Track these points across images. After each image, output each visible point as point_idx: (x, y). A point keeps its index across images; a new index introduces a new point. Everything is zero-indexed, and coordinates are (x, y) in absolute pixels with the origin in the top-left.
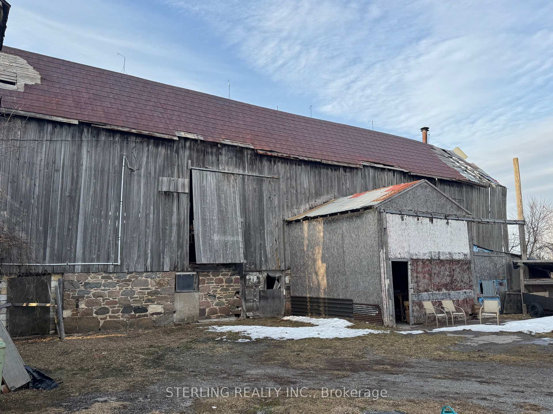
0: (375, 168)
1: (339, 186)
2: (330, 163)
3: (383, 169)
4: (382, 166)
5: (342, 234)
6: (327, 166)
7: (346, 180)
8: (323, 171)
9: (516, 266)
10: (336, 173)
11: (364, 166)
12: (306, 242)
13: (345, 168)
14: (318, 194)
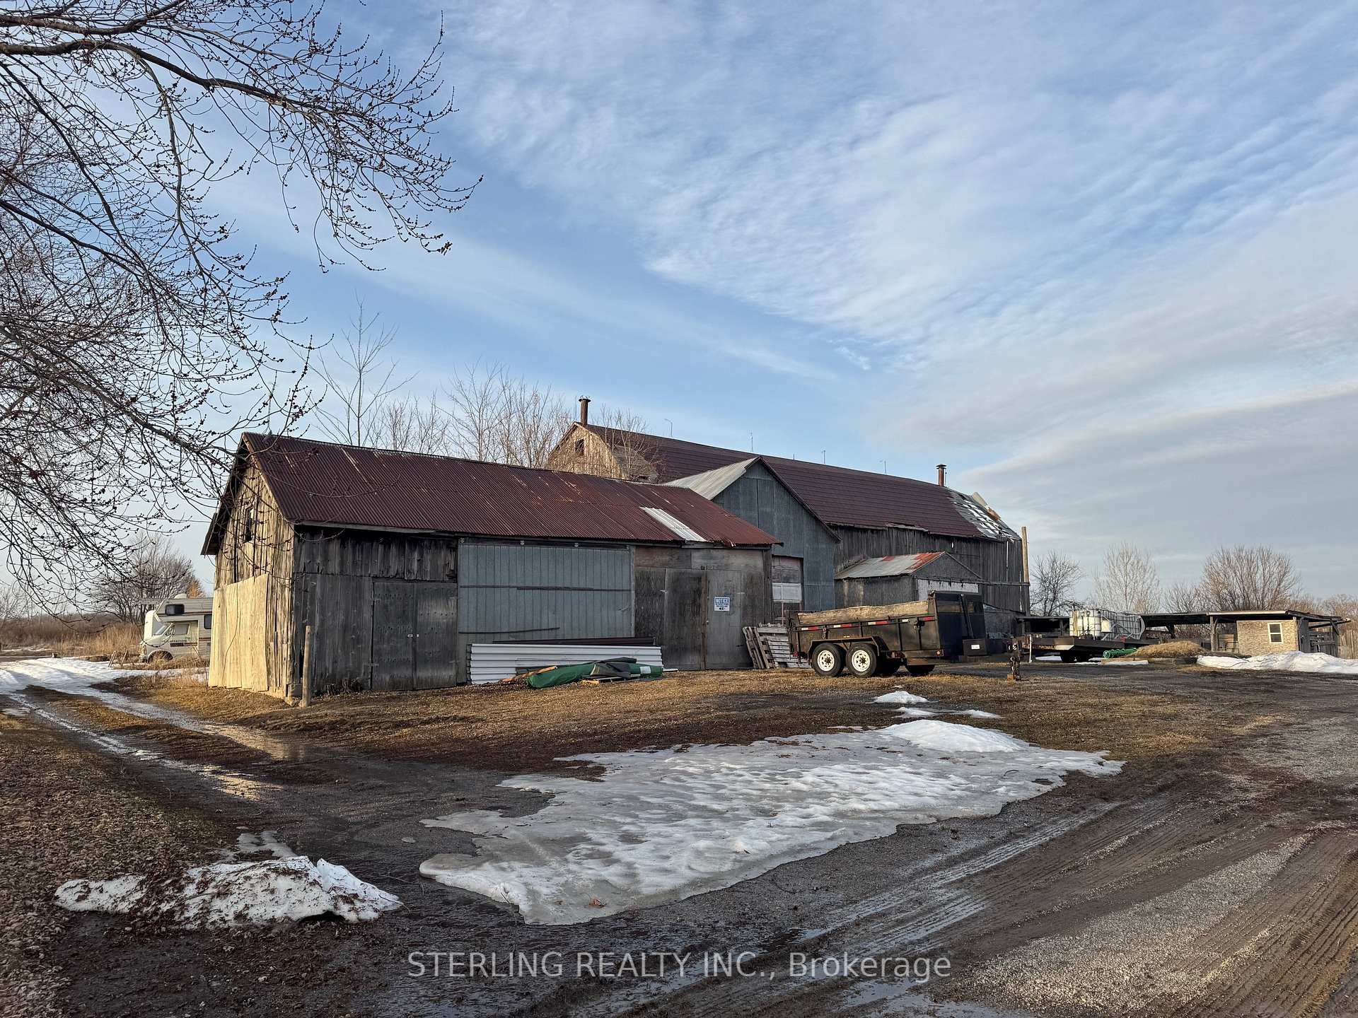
0: (897, 528)
1: (867, 547)
2: (861, 526)
3: (905, 530)
4: (903, 527)
5: (882, 593)
6: (858, 530)
7: (873, 540)
8: (855, 534)
9: (1019, 622)
10: (864, 536)
11: (889, 528)
12: (846, 599)
13: (872, 531)
14: (851, 555)
